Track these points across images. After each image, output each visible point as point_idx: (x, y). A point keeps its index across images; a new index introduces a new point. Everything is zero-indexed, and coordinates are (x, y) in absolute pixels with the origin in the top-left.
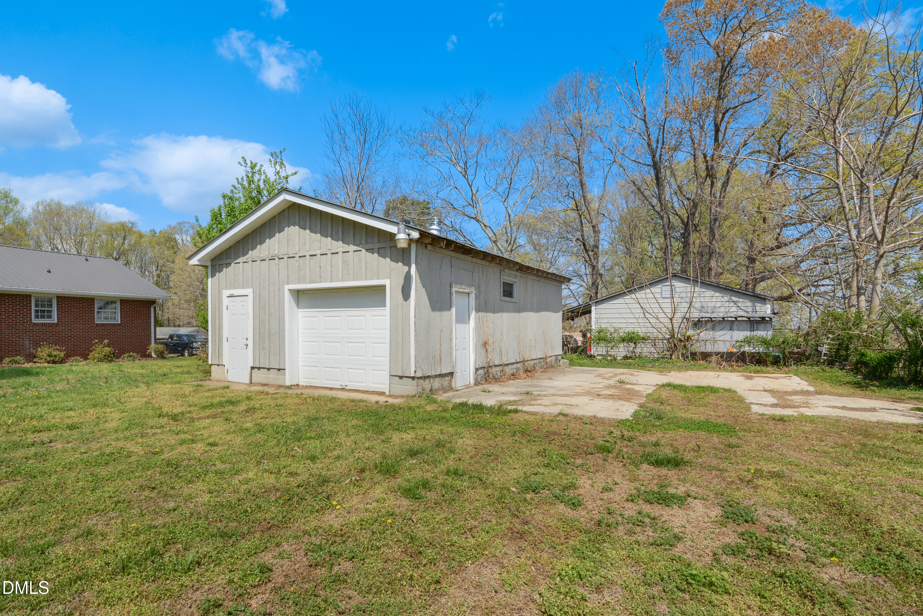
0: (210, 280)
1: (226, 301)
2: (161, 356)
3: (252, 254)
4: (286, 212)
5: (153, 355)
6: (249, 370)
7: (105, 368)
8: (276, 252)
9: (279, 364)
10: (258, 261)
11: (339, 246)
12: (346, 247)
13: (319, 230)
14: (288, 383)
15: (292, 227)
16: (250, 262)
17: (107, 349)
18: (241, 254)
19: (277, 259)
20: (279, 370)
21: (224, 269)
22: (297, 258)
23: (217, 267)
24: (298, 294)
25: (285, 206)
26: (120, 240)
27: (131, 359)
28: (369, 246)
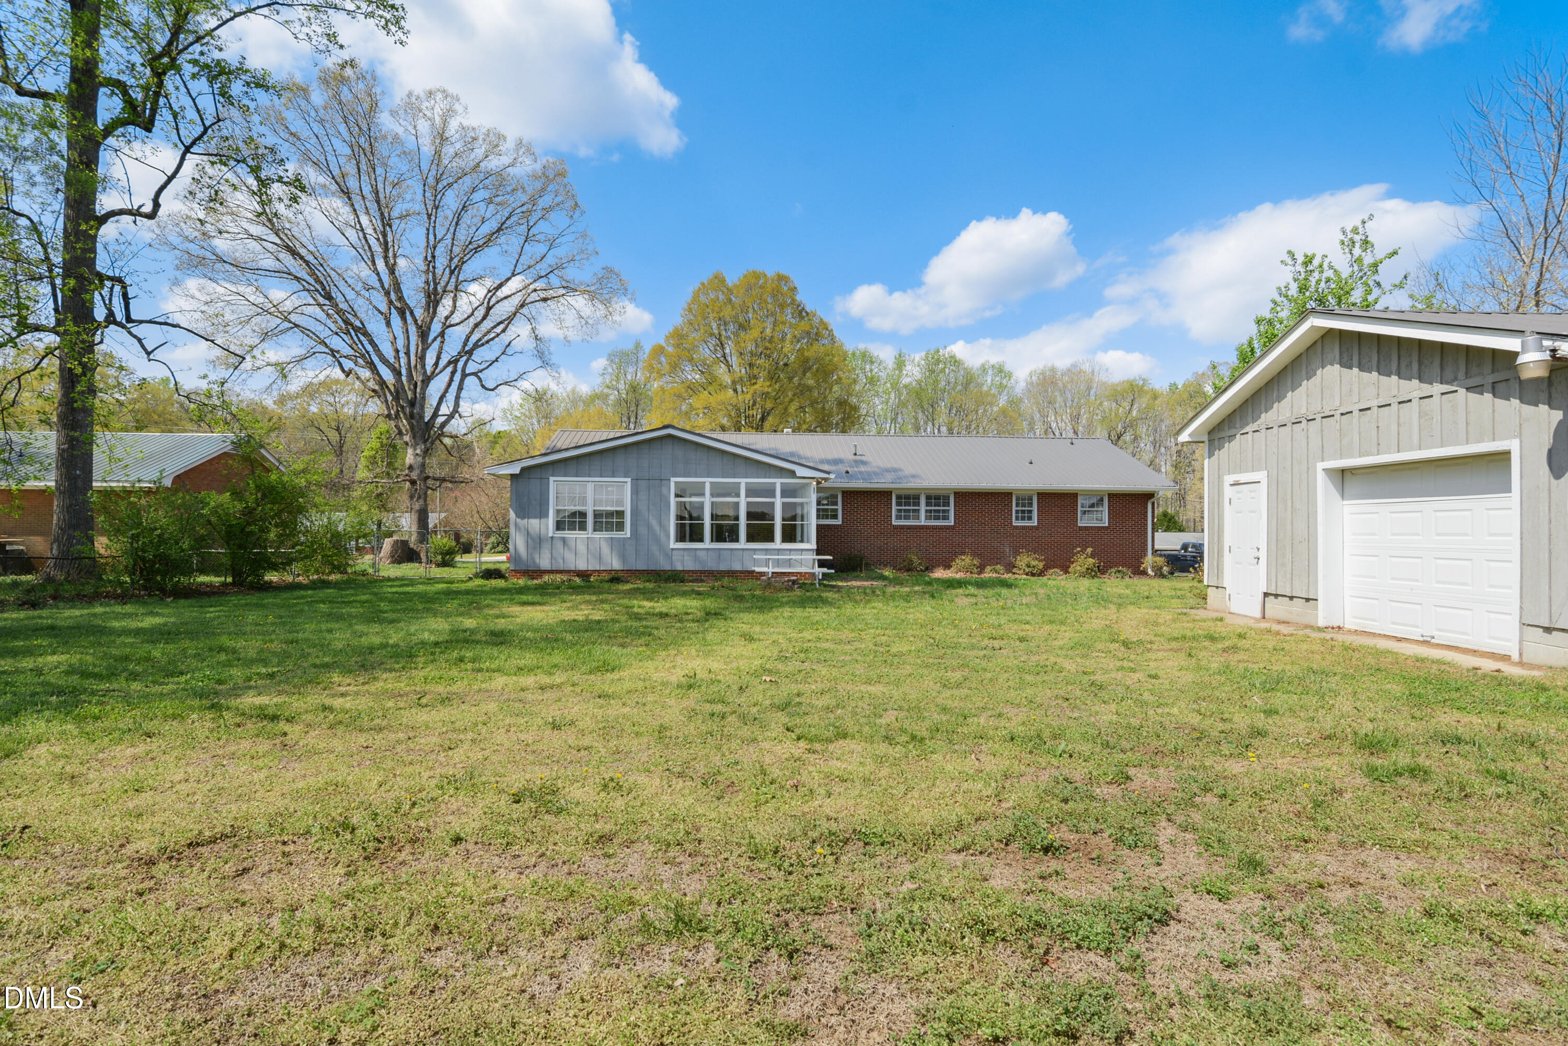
0: (1206, 462)
1: (1228, 492)
2: (1160, 574)
3: (1266, 418)
4: (1319, 345)
5: (1150, 572)
6: (1261, 596)
7: (1085, 583)
8: (1303, 411)
9: (1308, 591)
10: (1276, 428)
11: (1413, 388)
12: (1426, 389)
13: (1375, 368)
14: (1321, 623)
15: (1329, 367)
16: (1263, 431)
17: (1091, 560)
18: (1250, 419)
19: (1304, 422)
20: (1308, 600)
21: (1226, 445)
22: (1338, 416)
23: (1216, 442)
24: (1343, 476)
25: (1317, 336)
26: (1126, 405)
27: (1119, 575)
28: (1472, 382)
